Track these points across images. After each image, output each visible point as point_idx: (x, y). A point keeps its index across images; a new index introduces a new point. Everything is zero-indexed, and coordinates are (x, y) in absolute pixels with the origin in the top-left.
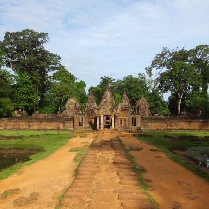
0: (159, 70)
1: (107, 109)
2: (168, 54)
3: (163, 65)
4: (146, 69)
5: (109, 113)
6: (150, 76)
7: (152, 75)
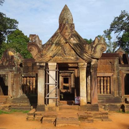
0: (117, 34)
1: (67, 47)
2: (127, 17)
3: (122, 29)
4: (105, 32)
5: (71, 57)
6: (109, 39)
7: (111, 38)
